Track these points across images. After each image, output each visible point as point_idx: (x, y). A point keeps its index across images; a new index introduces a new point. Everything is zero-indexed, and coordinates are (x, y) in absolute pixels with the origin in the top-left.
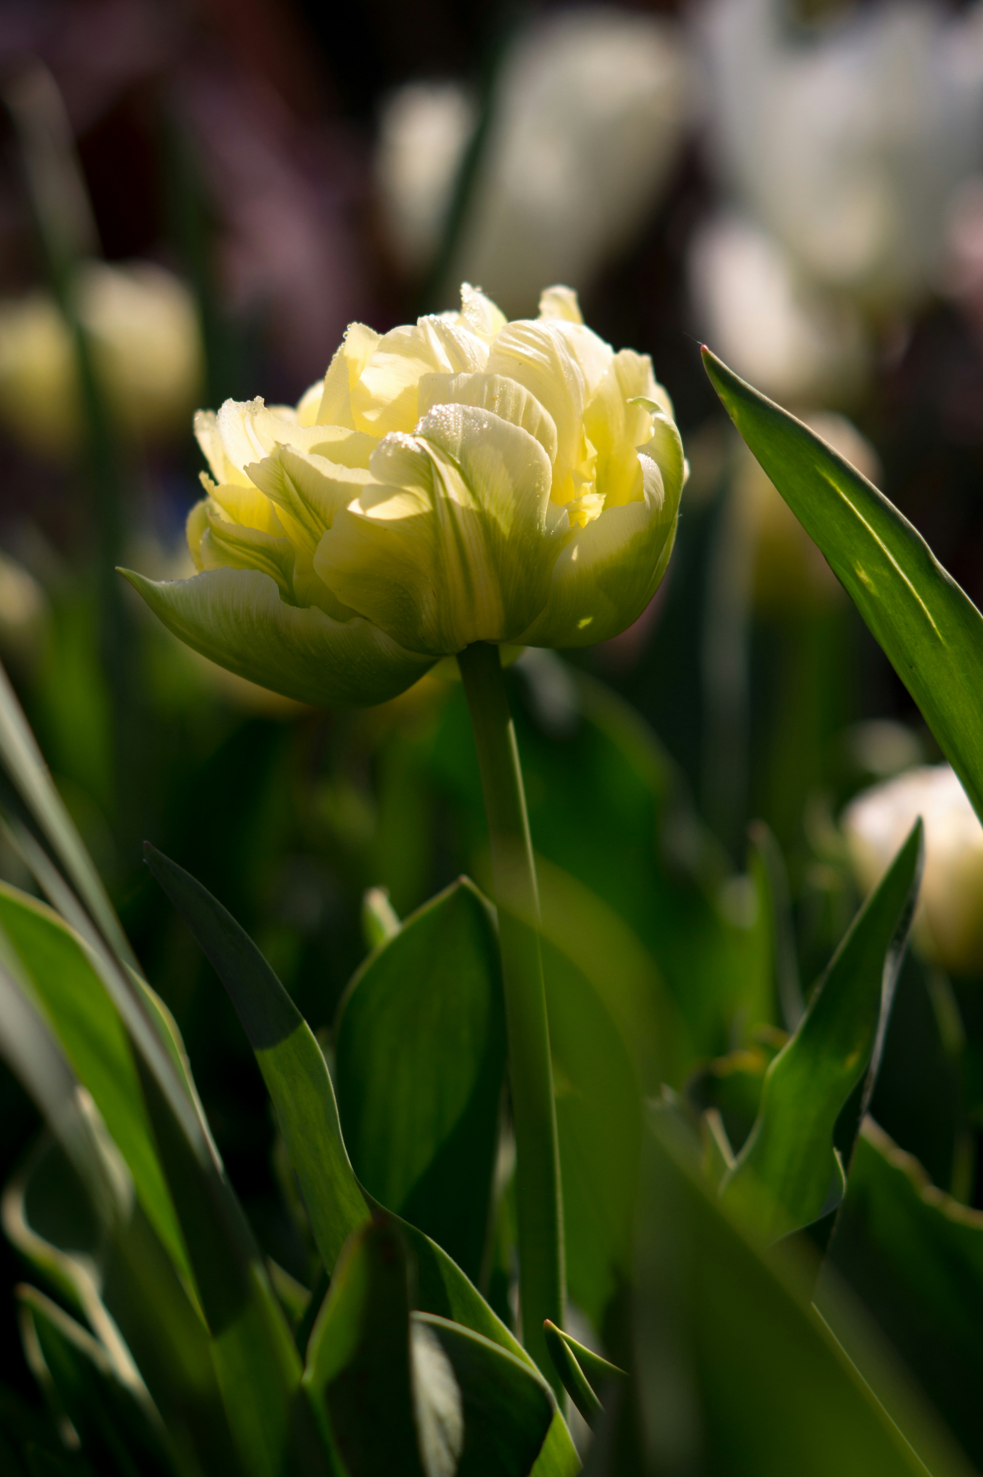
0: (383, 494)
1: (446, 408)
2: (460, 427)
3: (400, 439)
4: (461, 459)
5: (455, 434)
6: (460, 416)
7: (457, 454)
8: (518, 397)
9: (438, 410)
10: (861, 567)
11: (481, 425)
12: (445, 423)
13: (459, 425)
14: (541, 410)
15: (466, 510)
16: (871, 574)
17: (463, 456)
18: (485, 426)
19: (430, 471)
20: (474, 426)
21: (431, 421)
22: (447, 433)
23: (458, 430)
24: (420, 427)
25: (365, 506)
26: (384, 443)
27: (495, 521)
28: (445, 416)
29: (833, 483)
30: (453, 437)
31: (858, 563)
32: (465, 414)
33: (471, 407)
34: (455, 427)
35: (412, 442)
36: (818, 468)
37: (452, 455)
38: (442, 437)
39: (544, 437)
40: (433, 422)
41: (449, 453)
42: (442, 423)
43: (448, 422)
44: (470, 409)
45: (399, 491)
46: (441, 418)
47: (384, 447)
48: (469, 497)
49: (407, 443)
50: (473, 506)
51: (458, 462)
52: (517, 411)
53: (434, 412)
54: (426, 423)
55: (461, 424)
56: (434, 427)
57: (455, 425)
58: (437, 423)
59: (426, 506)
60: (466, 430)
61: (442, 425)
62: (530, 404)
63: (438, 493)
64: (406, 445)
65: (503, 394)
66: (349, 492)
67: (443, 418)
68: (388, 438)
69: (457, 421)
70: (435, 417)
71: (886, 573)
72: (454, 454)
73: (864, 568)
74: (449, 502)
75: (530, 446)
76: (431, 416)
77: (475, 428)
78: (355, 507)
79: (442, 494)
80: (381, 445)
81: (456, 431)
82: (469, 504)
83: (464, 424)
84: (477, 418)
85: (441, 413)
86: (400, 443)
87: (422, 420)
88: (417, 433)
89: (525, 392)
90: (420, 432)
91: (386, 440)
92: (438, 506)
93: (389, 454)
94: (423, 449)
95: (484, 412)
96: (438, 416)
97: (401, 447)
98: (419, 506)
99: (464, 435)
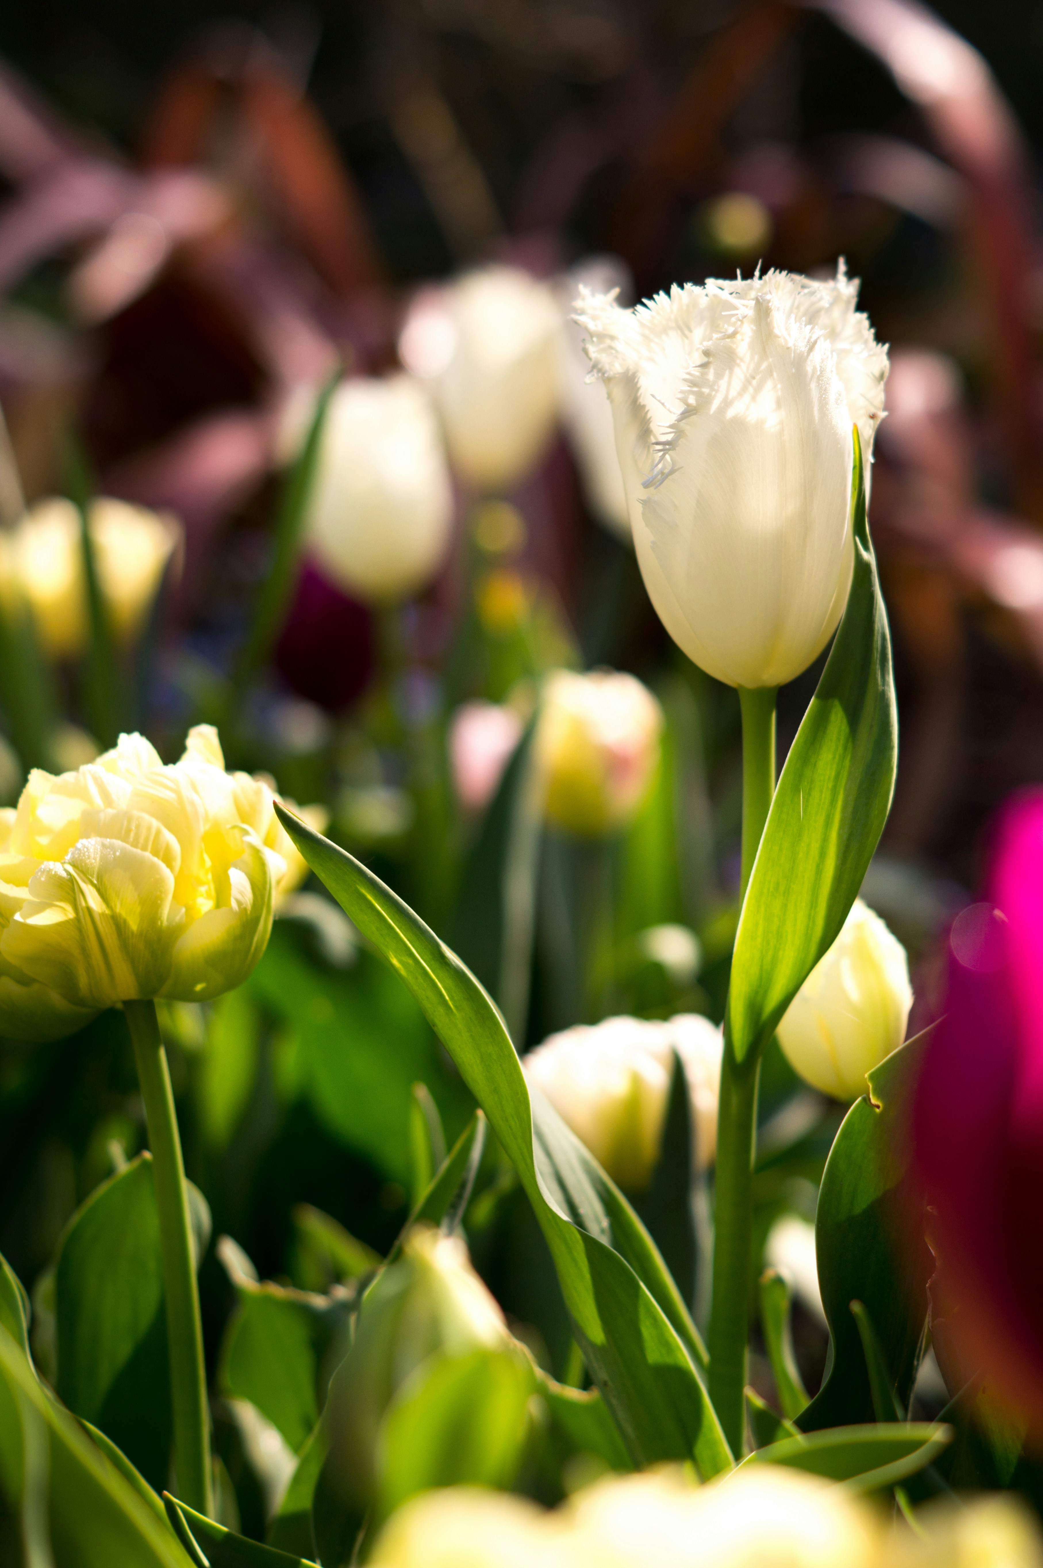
0: (40, 908)
1: (89, 842)
2: (98, 855)
3: (51, 867)
4: (98, 881)
5: (94, 861)
6: (99, 847)
7: (95, 876)
8: (149, 829)
9: (82, 844)
10: (393, 956)
11: (114, 854)
12: (87, 853)
13: (97, 853)
14: (169, 838)
15: (103, 915)
16: (401, 962)
17: (100, 878)
18: (118, 854)
19: (73, 890)
20: (109, 854)
21: (77, 852)
22: (88, 861)
23: (96, 858)
24: (68, 858)
25: (24, 916)
26: (40, 870)
27: (125, 921)
28: (87, 848)
29: (370, 897)
30: (91, 864)
31: (391, 953)
32: (104, 846)
33: (108, 840)
34: (94, 856)
35: (59, 869)
36: (359, 887)
37: (90, 878)
38: (83, 864)
39: (168, 860)
40: (78, 853)
41: (88, 876)
42: (85, 852)
43: (88, 853)
44: (108, 841)
45: (50, 905)
46: (83, 850)
47: (39, 874)
48: (104, 907)
49: (57, 870)
50: (107, 912)
51: (95, 882)
52: (147, 839)
53: (79, 845)
54: (73, 854)
55: (99, 853)
56: (78, 857)
57: (94, 854)
58: (81, 853)
59: (71, 915)
60: (103, 858)
61: (84, 856)
62: (158, 833)
63: (81, 904)
64: (55, 872)
65: (138, 827)
66: (16, 904)
67: (85, 850)
68: (43, 867)
69: (96, 851)
70: (80, 850)
71: (410, 962)
72: (93, 877)
73: (395, 957)
74: (89, 910)
75: (153, 867)
76: (77, 849)
77: (110, 856)
78: (18, 917)
79: (84, 904)
80: (37, 872)
81: (95, 859)
82: (105, 911)
83: (102, 853)
84: (112, 847)
85: (84, 846)
86: (50, 870)
87: (71, 851)
88: (67, 861)
89: (155, 823)
90: (68, 860)
91: (41, 868)
92: (81, 914)
93: (43, 879)
94: (69, 873)
95: (118, 843)
96: (82, 849)
97: (52, 873)
98: (66, 915)
99: (101, 861)
